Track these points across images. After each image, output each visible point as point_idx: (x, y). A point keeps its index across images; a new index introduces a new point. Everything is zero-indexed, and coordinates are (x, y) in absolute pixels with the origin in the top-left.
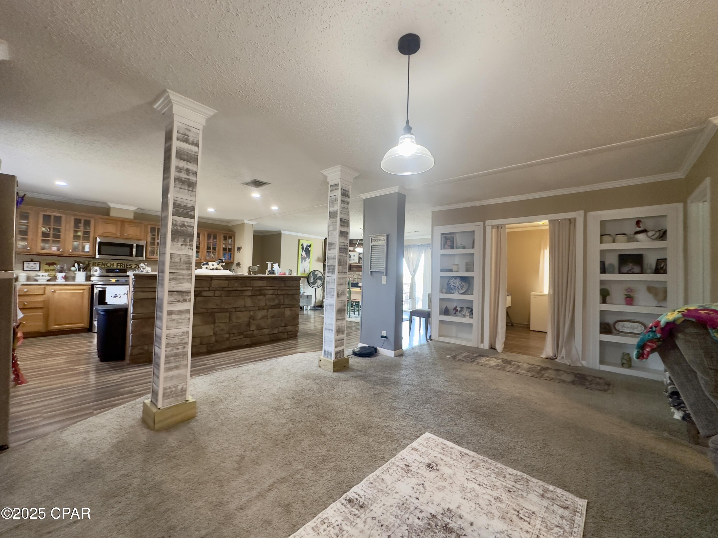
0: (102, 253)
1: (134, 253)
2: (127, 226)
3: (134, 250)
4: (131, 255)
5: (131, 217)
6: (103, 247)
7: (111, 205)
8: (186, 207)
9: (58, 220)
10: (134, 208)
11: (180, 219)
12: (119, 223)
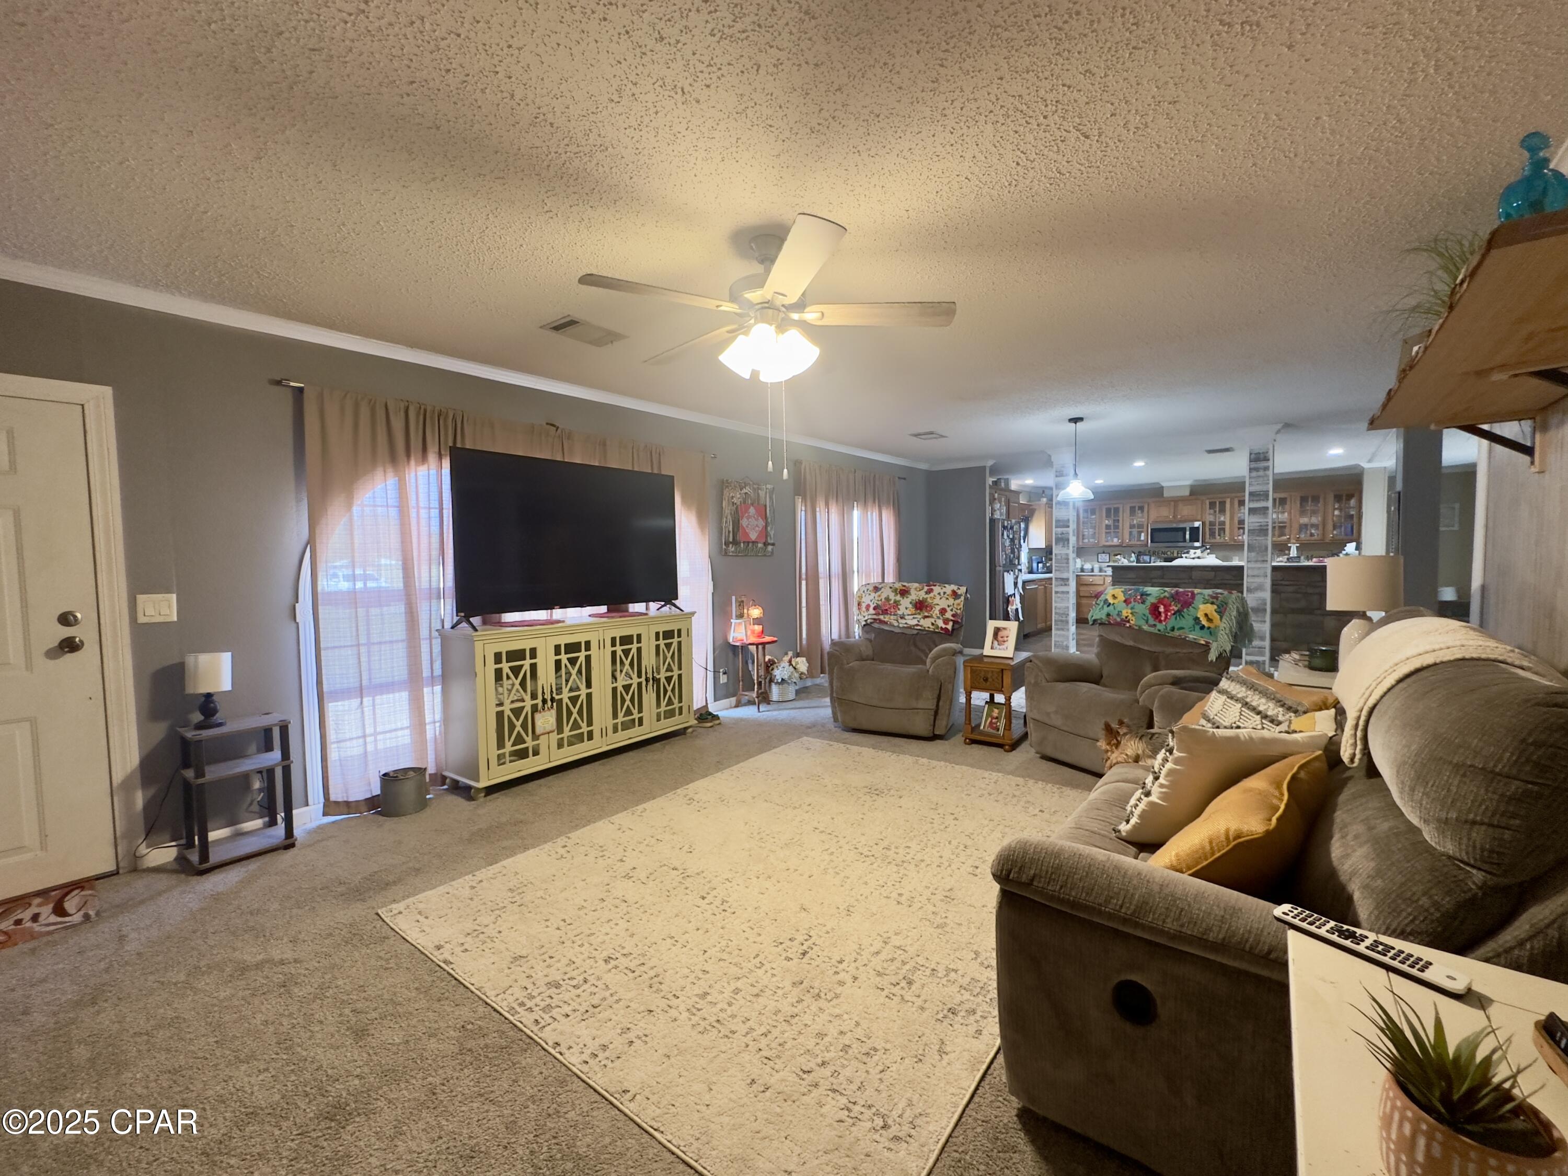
0: (1156, 540)
1: (1188, 536)
2: (1180, 505)
3: (1188, 533)
4: (1185, 541)
5: (1187, 493)
6: (1156, 534)
7: (1164, 484)
8: (1063, 521)
9: (1117, 510)
10: (1189, 483)
11: (1060, 530)
12: (1172, 503)
